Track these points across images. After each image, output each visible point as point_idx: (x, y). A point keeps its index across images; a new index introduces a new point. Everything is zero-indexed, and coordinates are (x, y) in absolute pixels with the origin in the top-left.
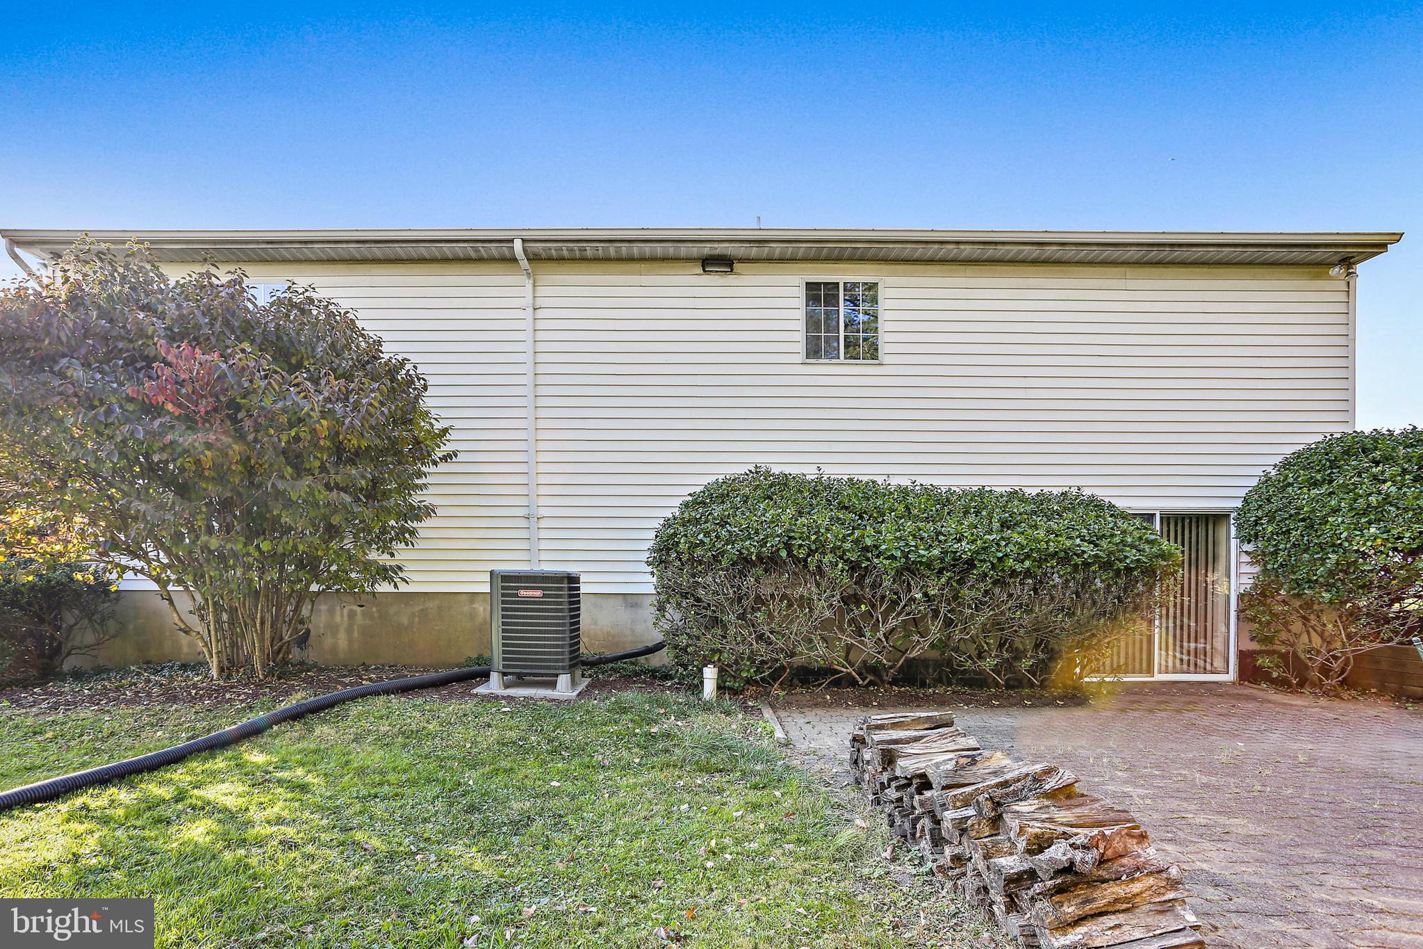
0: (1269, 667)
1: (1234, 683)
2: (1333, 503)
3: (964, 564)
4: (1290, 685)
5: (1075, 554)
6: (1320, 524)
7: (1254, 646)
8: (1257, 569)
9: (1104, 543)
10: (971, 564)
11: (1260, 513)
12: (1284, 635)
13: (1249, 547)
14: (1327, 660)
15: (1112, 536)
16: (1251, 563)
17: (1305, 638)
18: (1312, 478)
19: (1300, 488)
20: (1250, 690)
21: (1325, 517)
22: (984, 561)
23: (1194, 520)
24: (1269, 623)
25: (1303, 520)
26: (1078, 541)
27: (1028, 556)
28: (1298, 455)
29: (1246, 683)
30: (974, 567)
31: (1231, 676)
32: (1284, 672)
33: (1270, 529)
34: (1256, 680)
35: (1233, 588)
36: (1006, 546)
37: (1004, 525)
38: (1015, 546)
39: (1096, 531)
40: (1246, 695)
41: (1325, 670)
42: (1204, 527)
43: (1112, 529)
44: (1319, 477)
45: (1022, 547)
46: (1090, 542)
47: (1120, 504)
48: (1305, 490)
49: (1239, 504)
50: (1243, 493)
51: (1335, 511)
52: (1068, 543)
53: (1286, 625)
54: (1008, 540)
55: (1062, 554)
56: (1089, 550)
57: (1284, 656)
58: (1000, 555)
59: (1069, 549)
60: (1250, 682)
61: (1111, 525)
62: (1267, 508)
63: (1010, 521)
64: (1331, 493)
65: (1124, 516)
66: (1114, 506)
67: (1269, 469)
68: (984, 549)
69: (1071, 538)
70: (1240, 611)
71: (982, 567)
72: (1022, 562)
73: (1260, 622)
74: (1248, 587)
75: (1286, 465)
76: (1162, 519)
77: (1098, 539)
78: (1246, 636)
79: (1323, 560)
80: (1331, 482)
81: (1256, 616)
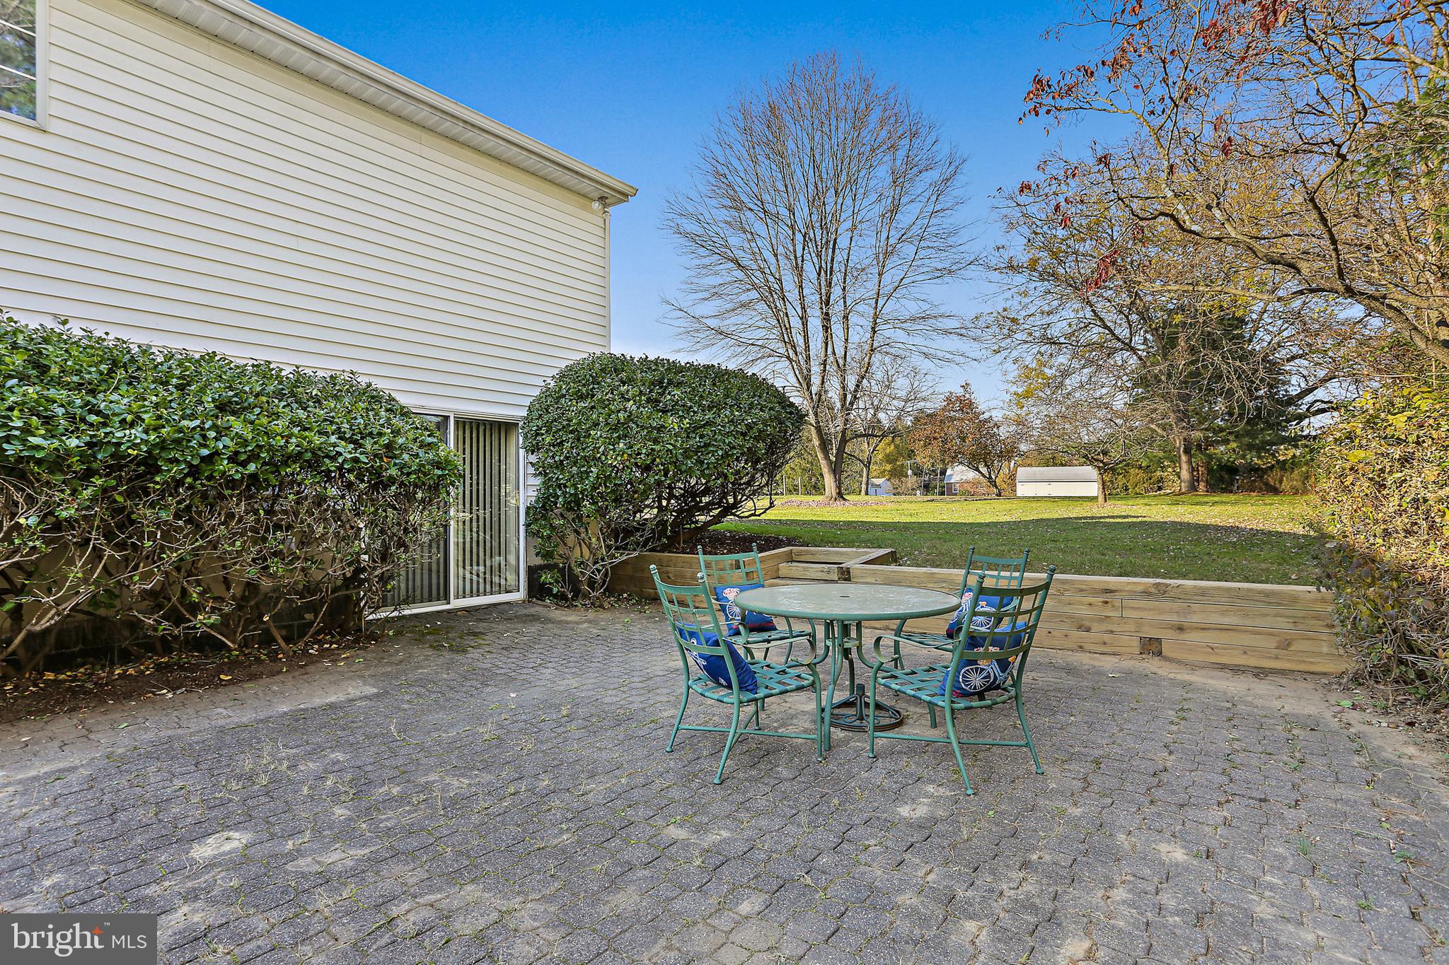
0: (550, 583)
1: (524, 601)
2: (594, 416)
3: (138, 465)
4: (566, 599)
5: (327, 456)
6: (585, 437)
7: (539, 561)
8: (538, 481)
9: (368, 443)
10: (150, 465)
11: (540, 423)
12: (561, 550)
13: (533, 458)
14: (593, 573)
15: (380, 434)
16: (535, 475)
17: (577, 551)
18: (579, 390)
19: (571, 400)
20: (536, 609)
21: (587, 430)
22: (175, 461)
23: (488, 427)
24: (549, 537)
25: (571, 432)
26: (333, 439)
27: (253, 457)
28: (570, 368)
29: (534, 600)
30: (158, 470)
31: (520, 596)
32: (562, 587)
33: (548, 440)
34: (542, 596)
35: (522, 500)
36: (217, 439)
37: (223, 407)
38: (232, 440)
39: (362, 426)
40: (533, 615)
41: (591, 583)
42: (497, 435)
43: (382, 426)
44: (584, 390)
45: (245, 443)
46: (351, 441)
47: (403, 400)
48: (574, 401)
49: (524, 413)
50: (527, 402)
51: (596, 424)
52: (318, 440)
53: (562, 538)
54: (221, 432)
55: (308, 456)
56: (346, 450)
57: (562, 571)
58: (205, 452)
59: (320, 449)
60: (538, 599)
61: (382, 422)
62: (546, 418)
63: (237, 403)
64: (593, 407)
65: (405, 413)
66: (394, 400)
67: (549, 380)
68: (177, 442)
69: (326, 434)
70: (527, 525)
71: (169, 471)
72: (244, 464)
73: (542, 537)
74: (533, 499)
75: (562, 376)
76: (457, 423)
77: (362, 438)
78: (533, 551)
79: (587, 473)
80: (593, 396)
81: (538, 531)
